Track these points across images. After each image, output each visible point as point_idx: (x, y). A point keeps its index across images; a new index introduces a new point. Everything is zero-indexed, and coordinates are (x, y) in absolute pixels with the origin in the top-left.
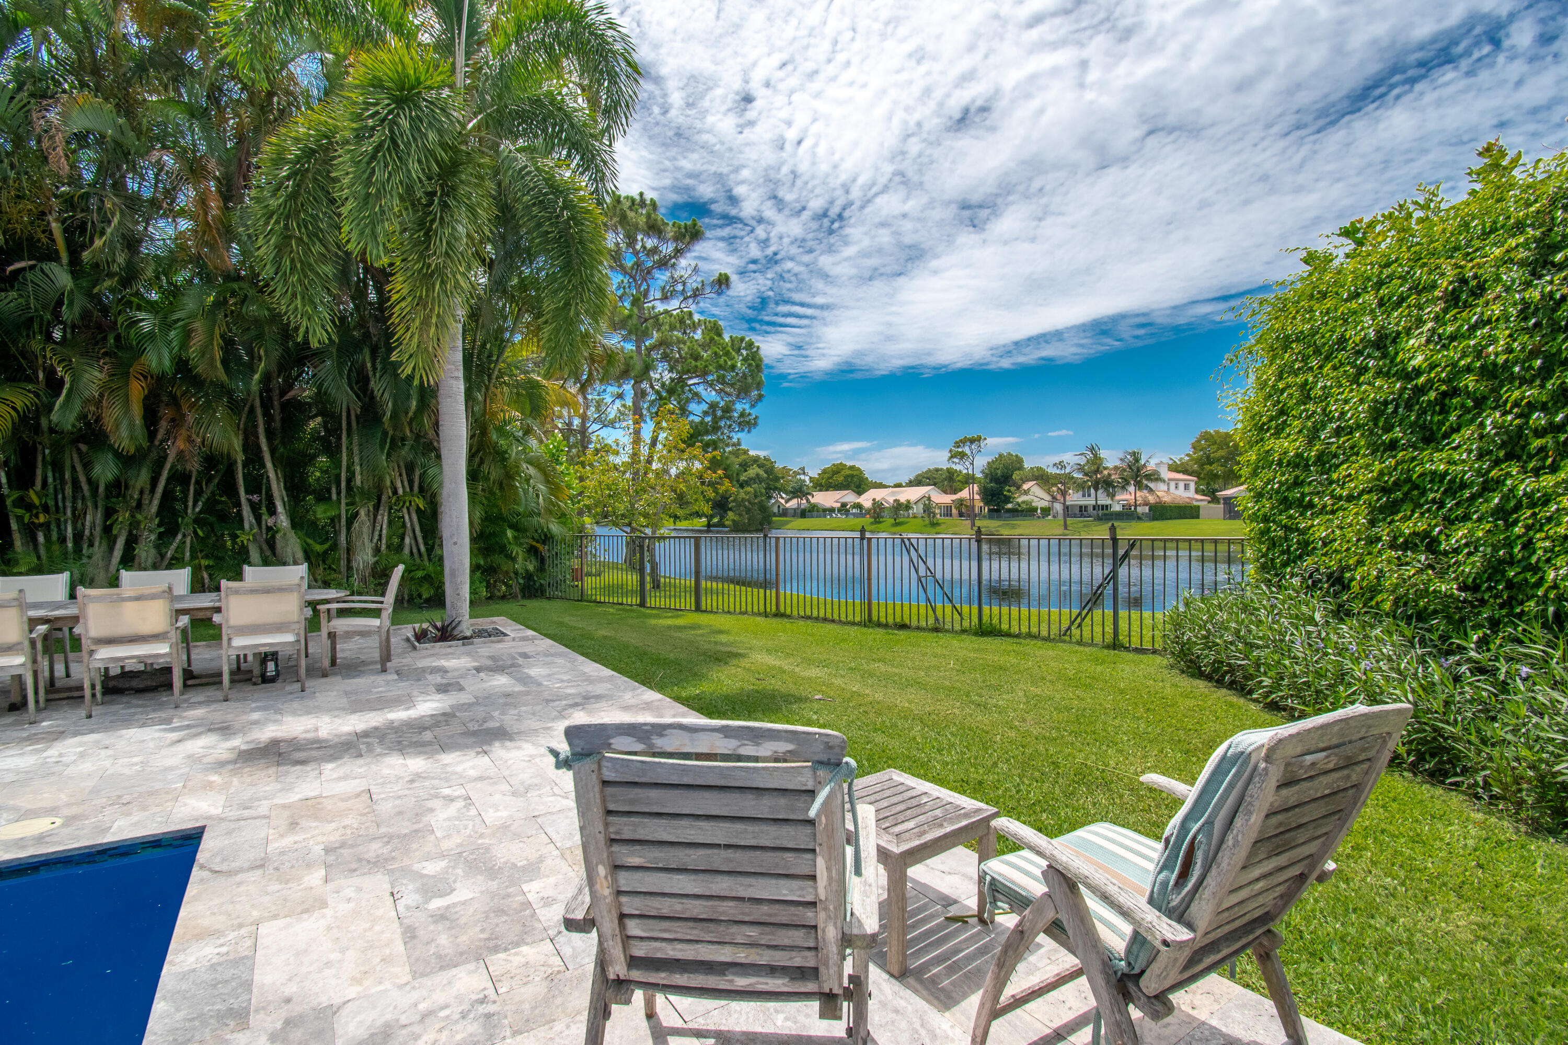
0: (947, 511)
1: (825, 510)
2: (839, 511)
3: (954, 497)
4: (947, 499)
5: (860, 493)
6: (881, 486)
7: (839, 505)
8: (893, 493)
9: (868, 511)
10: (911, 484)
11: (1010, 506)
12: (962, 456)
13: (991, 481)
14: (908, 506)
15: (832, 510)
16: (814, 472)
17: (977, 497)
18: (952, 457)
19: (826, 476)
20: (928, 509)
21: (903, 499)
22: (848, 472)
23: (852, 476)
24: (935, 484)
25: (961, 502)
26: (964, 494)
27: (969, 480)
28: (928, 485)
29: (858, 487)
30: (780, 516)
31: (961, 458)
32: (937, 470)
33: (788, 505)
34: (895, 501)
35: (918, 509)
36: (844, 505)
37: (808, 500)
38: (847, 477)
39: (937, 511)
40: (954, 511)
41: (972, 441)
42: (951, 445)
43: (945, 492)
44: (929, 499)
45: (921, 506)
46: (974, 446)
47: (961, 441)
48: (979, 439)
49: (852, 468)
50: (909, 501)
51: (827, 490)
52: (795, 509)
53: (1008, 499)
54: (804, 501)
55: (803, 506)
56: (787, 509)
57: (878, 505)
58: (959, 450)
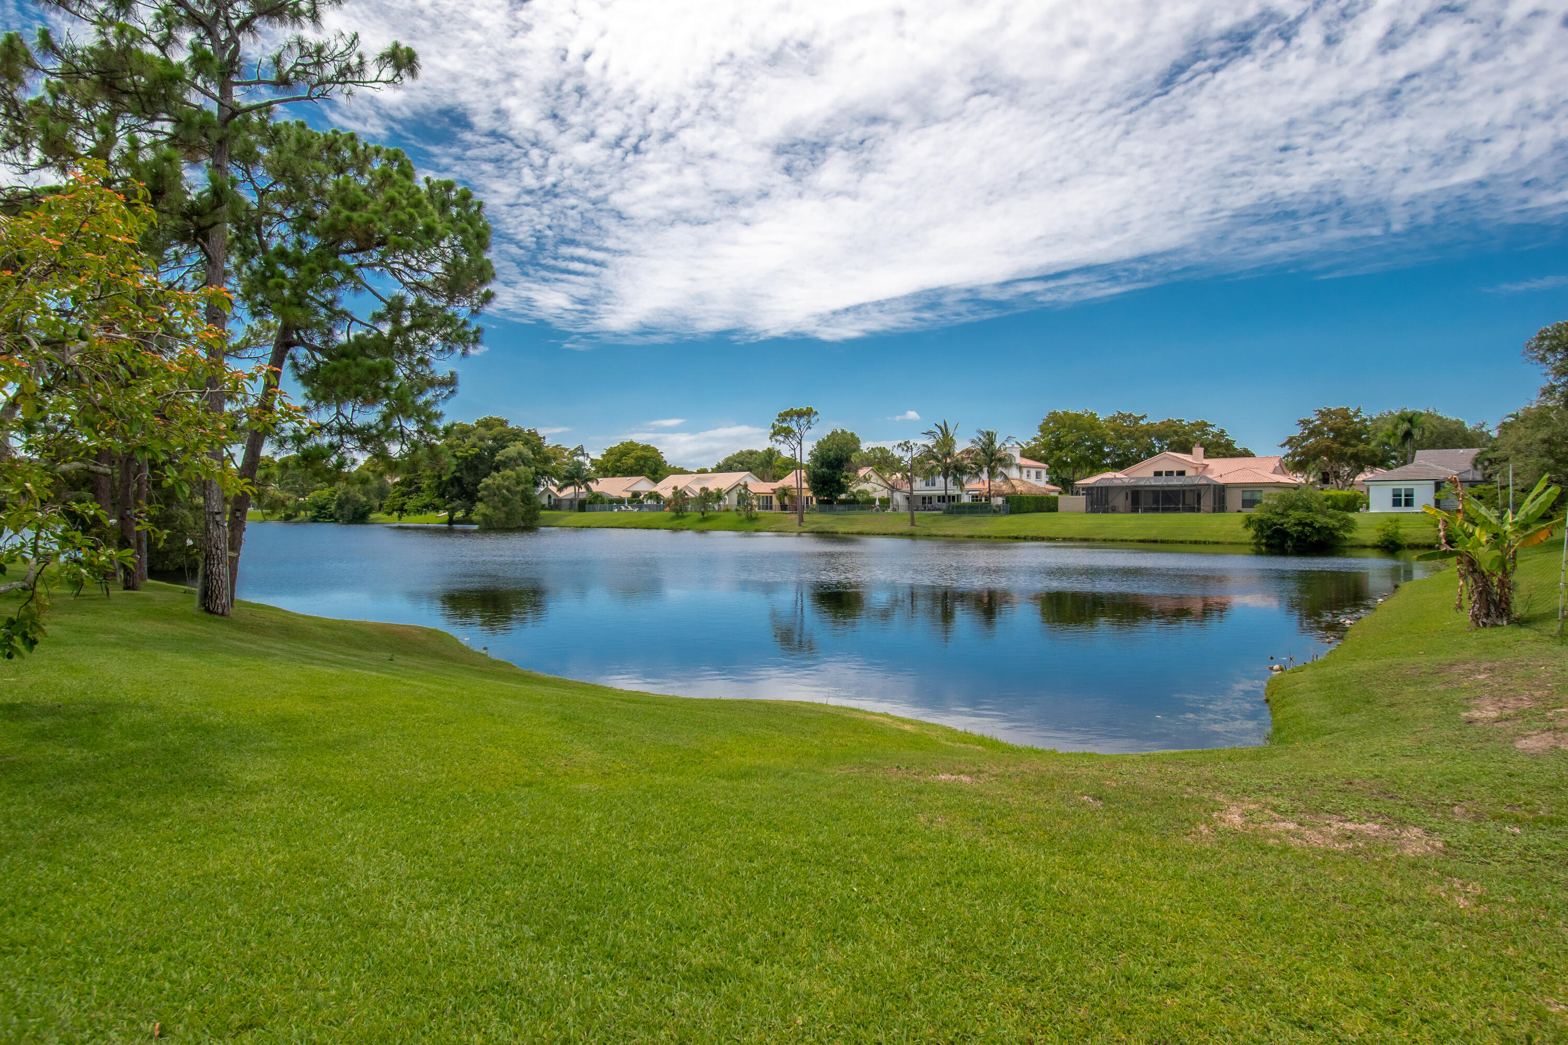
0: (767, 503)
1: (611, 501)
2: (630, 502)
3: (776, 485)
4: (765, 488)
5: (656, 481)
6: (681, 471)
7: (629, 495)
8: (698, 480)
9: (668, 502)
10: (719, 469)
11: (843, 496)
12: (788, 433)
13: (822, 465)
14: (719, 496)
15: (620, 501)
16: (597, 455)
17: (805, 485)
18: (775, 434)
19: (613, 458)
20: (743, 499)
21: (712, 488)
22: (640, 453)
23: (646, 459)
24: (749, 470)
25: (784, 492)
26: (790, 480)
27: (791, 465)
28: (741, 470)
29: (655, 472)
30: (551, 508)
31: (786, 437)
32: (751, 453)
33: (561, 495)
34: (703, 489)
35: (731, 500)
36: (636, 495)
37: (588, 488)
38: (638, 459)
39: (755, 502)
40: (775, 502)
41: (800, 414)
42: (774, 419)
43: (763, 479)
44: (745, 487)
45: (734, 496)
46: (803, 421)
47: (787, 414)
48: (808, 413)
49: (646, 448)
50: (719, 490)
51: (614, 476)
52: (571, 500)
53: (842, 489)
54: (583, 490)
55: (582, 497)
56: (560, 500)
57: (680, 496)
58: (785, 425)
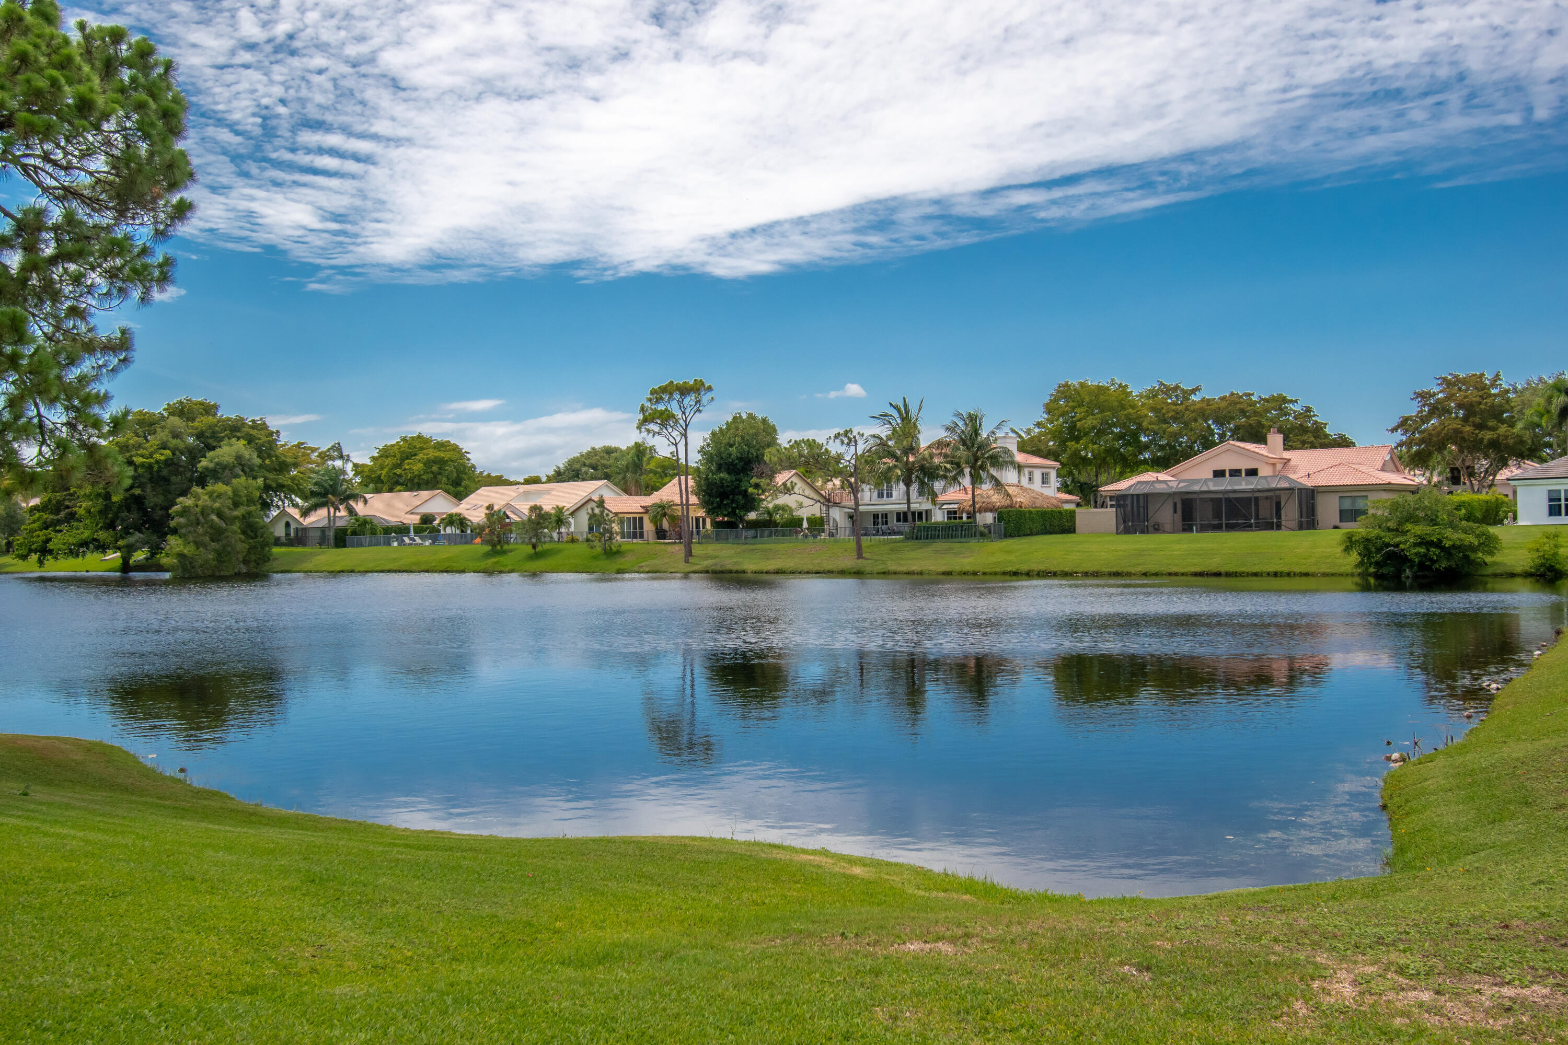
0: (635, 528)
1: (388, 530)
2: (418, 531)
3: (649, 501)
4: (633, 504)
5: (459, 497)
6: (500, 481)
7: (416, 519)
8: (526, 494)
9: (479, 531)
10: (559, 477)
11: (752, 516)
12: (665, 419)
13: (720, 468)
14: (559, 519)
15: (402, 530)
16: (363, 457)
17: (693, 499)
18: (645, 421)
19: (389, 461)
20: (598, 522)
21: (548, 505)
22: (432, 454)
23: (441, 462)
24: (607, 477)
25: (662, 510)
26: (670, 493)
27: (670, 469)
28: (593, 478)
29: (457, 483)
30: (290, 542)
31: (663, 425)
32: (609, 451)
33: (307, 522)
34: (534, 509)
35: (579, 525)
36: (427, 519)
37: (351, 511)
38: (429, 463)
39: (616, 527)
40: (648, 527)
41: (684, 391)
42: (643, 399)
43: (627, 491)
44: (601, 503)
45: (584, 517)
46: (689, 400)
47: (664, 390)
48: (697, 388)
49: (441, 446)
50: (560, 510)
51: (391, 490)
52: (323, 530)
53: (751, 503)
54: (343, 513)
55: (340, 524)
56: (305, 529)
57: (497, 520)
58: (661, 407)
